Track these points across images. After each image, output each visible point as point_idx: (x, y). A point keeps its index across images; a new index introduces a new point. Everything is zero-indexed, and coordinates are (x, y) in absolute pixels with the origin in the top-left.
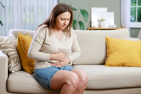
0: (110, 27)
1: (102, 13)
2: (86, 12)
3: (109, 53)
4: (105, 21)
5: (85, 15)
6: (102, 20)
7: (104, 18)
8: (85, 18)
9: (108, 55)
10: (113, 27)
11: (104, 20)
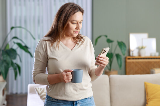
0: (151, 55)
1: (142, 39)
2: (124, 44)
3: (148, 100)
4: (146, 49)
5: (123, 47)
6: (142, 48)
7: (144, 45)
8: (123, 51)
9: (147, 102)
10: (155, 56)
11: (144, 48)
